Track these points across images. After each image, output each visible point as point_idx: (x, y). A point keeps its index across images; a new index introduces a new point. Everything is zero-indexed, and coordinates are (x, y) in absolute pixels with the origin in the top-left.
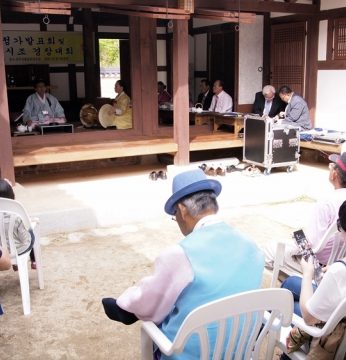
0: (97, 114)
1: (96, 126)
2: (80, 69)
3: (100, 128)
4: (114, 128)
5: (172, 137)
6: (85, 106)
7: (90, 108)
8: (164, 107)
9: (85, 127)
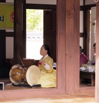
0: (25, 74)
1: (23, 84)
2: (10, 34)
3: (28, 86)
4: (39, 86)
5: (93, 96)
6: (14, 67)
7: (18, 68)
8: (83, 69)
9: (13, 84)
